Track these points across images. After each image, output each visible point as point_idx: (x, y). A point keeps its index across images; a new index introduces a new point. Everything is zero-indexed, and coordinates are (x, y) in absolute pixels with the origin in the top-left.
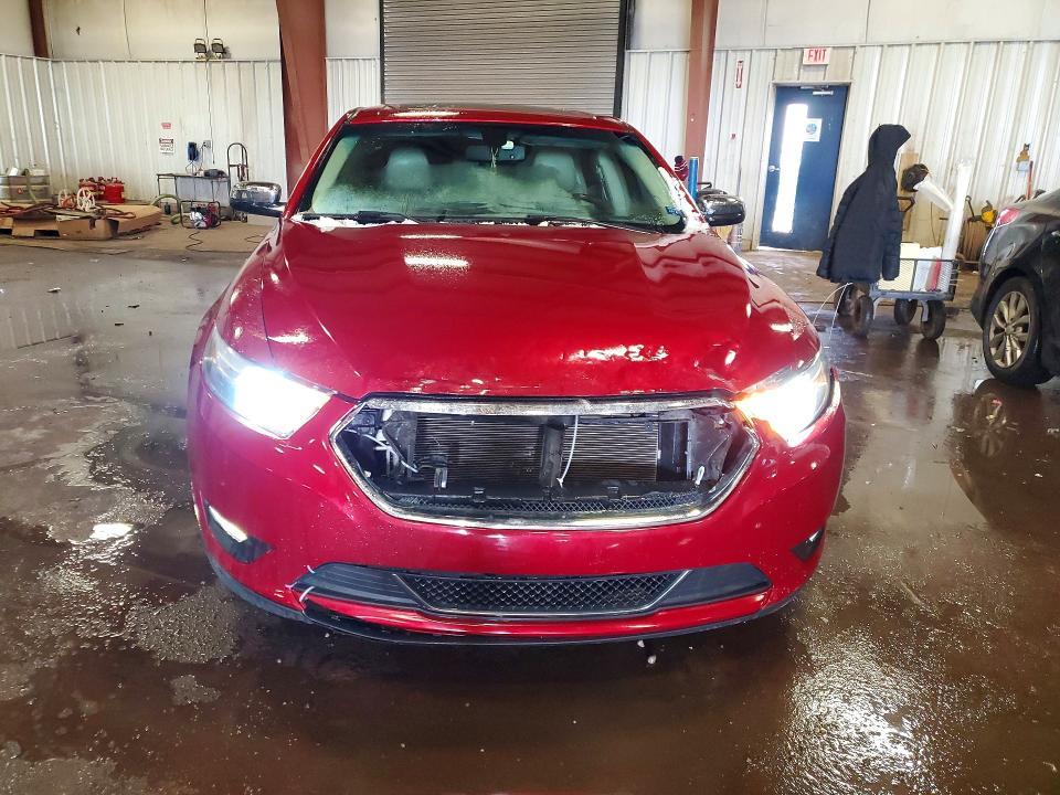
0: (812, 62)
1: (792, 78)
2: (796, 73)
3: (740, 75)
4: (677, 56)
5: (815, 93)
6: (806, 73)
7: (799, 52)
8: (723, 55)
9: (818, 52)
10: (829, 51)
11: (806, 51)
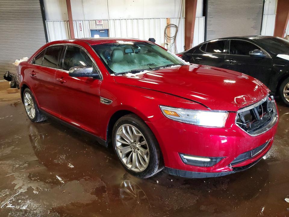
0: (99, 23)
1: (94, 28)
2: (95, 26)
3: (80, 27)
4: (61, 22)
5: (100, 31)
6: (98, 27)
7: (95, 21)
8: (75, 22)
9: (100, 21)
10: (102, 21)
11: (97, 21)
